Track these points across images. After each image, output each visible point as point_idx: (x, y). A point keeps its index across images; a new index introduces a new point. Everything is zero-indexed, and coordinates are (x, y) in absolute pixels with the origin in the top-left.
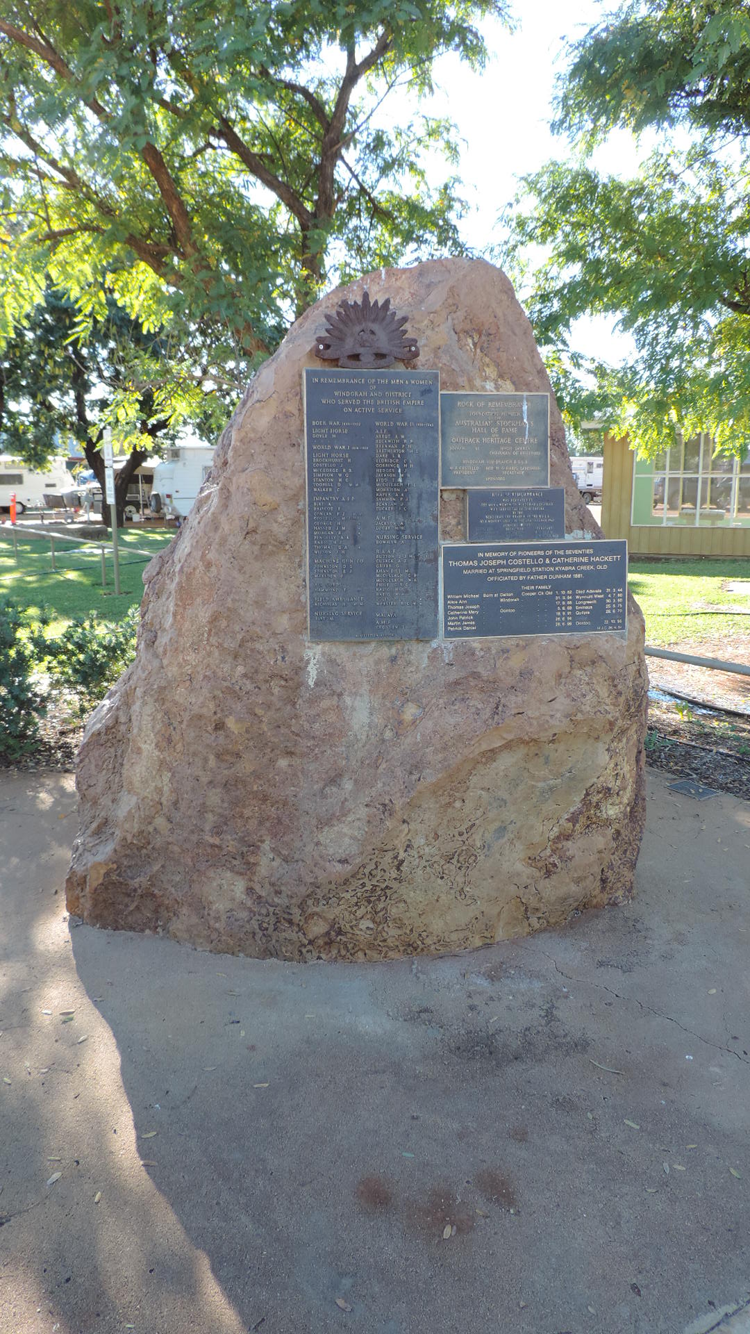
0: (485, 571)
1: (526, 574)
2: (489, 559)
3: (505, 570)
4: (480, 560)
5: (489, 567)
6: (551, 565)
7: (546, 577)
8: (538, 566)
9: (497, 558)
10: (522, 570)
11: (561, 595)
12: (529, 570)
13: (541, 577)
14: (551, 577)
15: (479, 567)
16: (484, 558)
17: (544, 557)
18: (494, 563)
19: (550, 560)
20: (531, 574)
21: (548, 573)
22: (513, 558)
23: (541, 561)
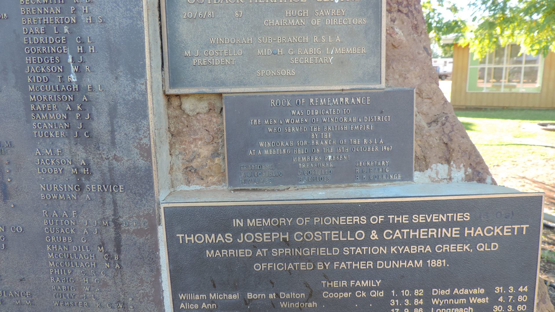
0: (248, 253)
1: (332, 259)
2: (255, 230)
3: (287, 251)
4: (237, 232)
5: (255, 246)
6: (381, 242)
7: (370, 264)
8: (357, 244)
9: (270, 229)
10: (322, 251)
11: (402, 298)
12: (336, 251)
13: (361, 265)
14: (381, 265)
15: (235, 246)
16: (246, 229)
17: (368, 228)
18: (266, 237)
19: (380, 233)
20: (341, 258)
21: (374, 258)
22: (303, 229)
23: (360, 235)
